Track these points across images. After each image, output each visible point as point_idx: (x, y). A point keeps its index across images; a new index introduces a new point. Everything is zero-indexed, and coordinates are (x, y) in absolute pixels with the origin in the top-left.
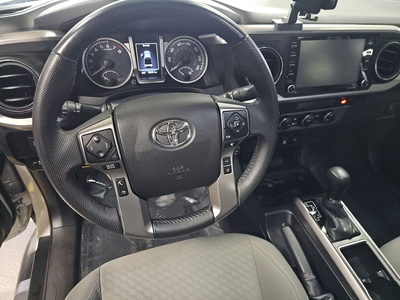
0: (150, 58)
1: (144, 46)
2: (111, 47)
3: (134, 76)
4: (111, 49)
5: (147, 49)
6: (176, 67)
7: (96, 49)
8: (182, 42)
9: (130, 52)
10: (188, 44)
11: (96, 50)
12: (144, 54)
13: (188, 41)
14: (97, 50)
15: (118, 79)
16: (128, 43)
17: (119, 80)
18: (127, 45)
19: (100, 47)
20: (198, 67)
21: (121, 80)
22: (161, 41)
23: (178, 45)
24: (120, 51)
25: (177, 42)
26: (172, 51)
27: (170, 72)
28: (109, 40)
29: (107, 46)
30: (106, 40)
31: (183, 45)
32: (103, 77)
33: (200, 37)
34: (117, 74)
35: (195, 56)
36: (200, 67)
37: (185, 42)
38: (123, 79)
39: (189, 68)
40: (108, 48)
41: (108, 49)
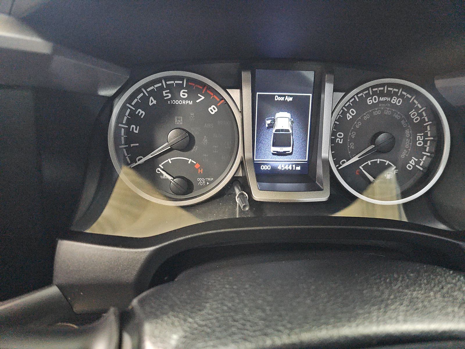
0: (288, 131)
1: (277, 98)
2: (192, 95)
3: (240, 174)
4: (191, 103)
5: (284, 106)
6: (355, 159)
7: (151, 98)
8: (381, 94)
9: (241, 112)
10: (395, 100)
11: (152, 101)
12: (274, 120)
13: (396, 94)
14: (155, 102)
15: (199, 179)
16: (239, 90)
17: (201, 181)
18: (235, 93)
19: (165, 95)
20: (412, 162)
21: (206, 181)
22: (329, 87)
23: (369, 102)
24: (213, 110)
25: (368, 95)
26: (349, 117)
27: (338, 170)
28: (189, 80)
29: (183, 94)
30: (181, 78)
31: (382, 102)
32: (158, 171)
33: (439, 83)
34: (197, 166)
35: (407, 132)
36: (418, 163)
37: (390, 94)
38: (212, 179)
39: (388, 162)
40: (183, 99)
41: (184, 102)
